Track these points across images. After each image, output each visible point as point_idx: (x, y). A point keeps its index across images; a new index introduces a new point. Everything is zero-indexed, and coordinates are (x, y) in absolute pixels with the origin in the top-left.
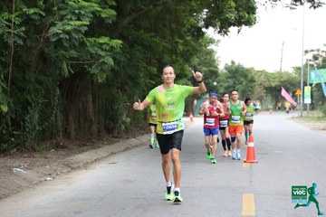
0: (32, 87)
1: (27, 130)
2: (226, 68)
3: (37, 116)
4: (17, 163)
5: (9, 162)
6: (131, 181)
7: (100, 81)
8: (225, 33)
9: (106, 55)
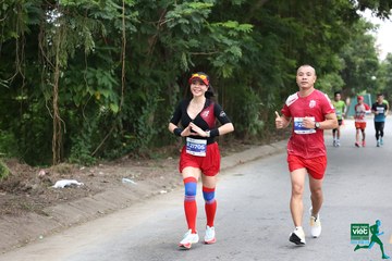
0: (146, 84)
1: (141, 133)
2: (389, 59)
3: (152, 118)
4: (128, 173)
5: (119, 170)
6: (258, 198)
7: (225, 76)
8: (386, 15)
9: (234, 45)
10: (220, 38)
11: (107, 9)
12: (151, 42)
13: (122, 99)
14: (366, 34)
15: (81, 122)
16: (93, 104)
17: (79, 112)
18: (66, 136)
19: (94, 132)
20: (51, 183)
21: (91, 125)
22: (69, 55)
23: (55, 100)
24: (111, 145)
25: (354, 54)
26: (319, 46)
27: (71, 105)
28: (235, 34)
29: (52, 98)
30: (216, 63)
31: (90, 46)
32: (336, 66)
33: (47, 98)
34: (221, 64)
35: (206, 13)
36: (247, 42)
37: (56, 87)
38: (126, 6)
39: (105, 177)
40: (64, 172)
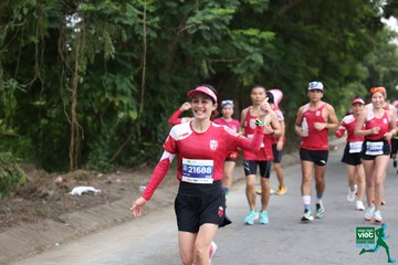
0: (166, 91)
1: (159, 140)
4: (146, 180)
5: (137, 178)
7: (245, 84)
9: (255, 52)
10: (241, 45)
11: (127, 14)
12: (171, 48)
13: (142, 106)
14: (390, 43)
15: (99, 128)
16: (111, 110)
17: (97, 118)
18: (84, 142)
19: (112, 139)
20: (68, 190)
21: (110, 132)
22: (89, 60)
23: (74, 105)
24: (129, 151)
25: (378, 63)
26: (342, 54)
27: (89, 112)
28: (257, 42)
29: (71, 103)
30: (236, 71)
31: (110, 51)
32: (359, 74)
33: (66, 102)
34: (242, 71)
35: (228, 19)
36: (268, 50)
37: (74, 92)
38: (147, 11)
39: (123, 184)
40: (81, 179)
